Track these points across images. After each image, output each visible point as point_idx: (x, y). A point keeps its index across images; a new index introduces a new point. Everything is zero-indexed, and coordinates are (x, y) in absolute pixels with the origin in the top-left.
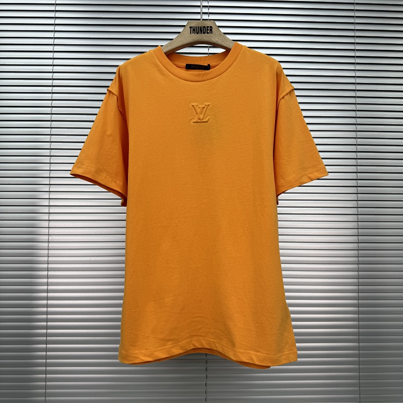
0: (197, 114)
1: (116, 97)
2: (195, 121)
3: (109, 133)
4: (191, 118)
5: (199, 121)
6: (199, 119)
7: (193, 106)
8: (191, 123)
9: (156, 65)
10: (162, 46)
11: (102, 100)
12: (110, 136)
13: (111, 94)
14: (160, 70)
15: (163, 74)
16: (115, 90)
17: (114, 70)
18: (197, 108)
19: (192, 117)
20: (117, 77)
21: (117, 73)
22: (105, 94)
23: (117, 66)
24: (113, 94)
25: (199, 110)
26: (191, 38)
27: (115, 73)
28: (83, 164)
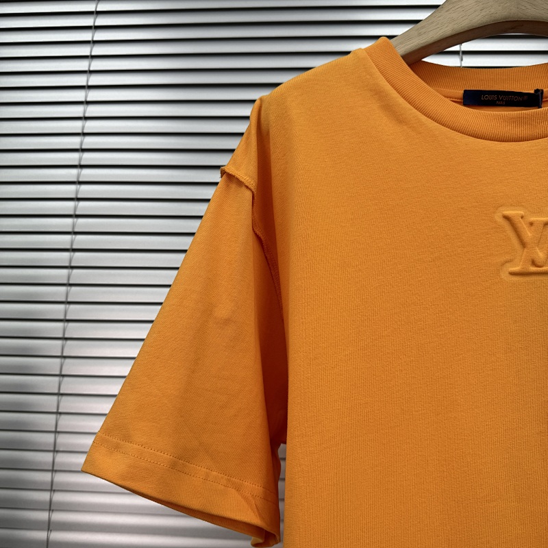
0: (523, 244)
1: (248, 195)
2: (516, 269)
3: (223, 311)
4: (503, 259)
5: (533, 269)
6: (534, 263)
7: (507, 218)
8: (504, 275)
9: (378, 94)
10: (390, 37)
11: (208, 200)
12: (227, 321)
13: (233, 186)
14: (388, 108)
15: (399, 119)
16: (247, 172)
17: (245, 111)
18: (523, 226)
19: (508, 257)
20: (254, 131)
21: (254, 120)
22: (216, 184)
23: (253, 101)
24: (240, 183)
25: (528, 234)
26: (484, 13)
27: (247, 118)
28: (127, 438)
